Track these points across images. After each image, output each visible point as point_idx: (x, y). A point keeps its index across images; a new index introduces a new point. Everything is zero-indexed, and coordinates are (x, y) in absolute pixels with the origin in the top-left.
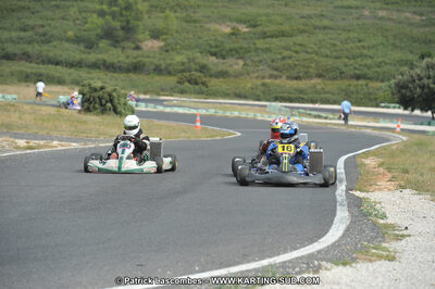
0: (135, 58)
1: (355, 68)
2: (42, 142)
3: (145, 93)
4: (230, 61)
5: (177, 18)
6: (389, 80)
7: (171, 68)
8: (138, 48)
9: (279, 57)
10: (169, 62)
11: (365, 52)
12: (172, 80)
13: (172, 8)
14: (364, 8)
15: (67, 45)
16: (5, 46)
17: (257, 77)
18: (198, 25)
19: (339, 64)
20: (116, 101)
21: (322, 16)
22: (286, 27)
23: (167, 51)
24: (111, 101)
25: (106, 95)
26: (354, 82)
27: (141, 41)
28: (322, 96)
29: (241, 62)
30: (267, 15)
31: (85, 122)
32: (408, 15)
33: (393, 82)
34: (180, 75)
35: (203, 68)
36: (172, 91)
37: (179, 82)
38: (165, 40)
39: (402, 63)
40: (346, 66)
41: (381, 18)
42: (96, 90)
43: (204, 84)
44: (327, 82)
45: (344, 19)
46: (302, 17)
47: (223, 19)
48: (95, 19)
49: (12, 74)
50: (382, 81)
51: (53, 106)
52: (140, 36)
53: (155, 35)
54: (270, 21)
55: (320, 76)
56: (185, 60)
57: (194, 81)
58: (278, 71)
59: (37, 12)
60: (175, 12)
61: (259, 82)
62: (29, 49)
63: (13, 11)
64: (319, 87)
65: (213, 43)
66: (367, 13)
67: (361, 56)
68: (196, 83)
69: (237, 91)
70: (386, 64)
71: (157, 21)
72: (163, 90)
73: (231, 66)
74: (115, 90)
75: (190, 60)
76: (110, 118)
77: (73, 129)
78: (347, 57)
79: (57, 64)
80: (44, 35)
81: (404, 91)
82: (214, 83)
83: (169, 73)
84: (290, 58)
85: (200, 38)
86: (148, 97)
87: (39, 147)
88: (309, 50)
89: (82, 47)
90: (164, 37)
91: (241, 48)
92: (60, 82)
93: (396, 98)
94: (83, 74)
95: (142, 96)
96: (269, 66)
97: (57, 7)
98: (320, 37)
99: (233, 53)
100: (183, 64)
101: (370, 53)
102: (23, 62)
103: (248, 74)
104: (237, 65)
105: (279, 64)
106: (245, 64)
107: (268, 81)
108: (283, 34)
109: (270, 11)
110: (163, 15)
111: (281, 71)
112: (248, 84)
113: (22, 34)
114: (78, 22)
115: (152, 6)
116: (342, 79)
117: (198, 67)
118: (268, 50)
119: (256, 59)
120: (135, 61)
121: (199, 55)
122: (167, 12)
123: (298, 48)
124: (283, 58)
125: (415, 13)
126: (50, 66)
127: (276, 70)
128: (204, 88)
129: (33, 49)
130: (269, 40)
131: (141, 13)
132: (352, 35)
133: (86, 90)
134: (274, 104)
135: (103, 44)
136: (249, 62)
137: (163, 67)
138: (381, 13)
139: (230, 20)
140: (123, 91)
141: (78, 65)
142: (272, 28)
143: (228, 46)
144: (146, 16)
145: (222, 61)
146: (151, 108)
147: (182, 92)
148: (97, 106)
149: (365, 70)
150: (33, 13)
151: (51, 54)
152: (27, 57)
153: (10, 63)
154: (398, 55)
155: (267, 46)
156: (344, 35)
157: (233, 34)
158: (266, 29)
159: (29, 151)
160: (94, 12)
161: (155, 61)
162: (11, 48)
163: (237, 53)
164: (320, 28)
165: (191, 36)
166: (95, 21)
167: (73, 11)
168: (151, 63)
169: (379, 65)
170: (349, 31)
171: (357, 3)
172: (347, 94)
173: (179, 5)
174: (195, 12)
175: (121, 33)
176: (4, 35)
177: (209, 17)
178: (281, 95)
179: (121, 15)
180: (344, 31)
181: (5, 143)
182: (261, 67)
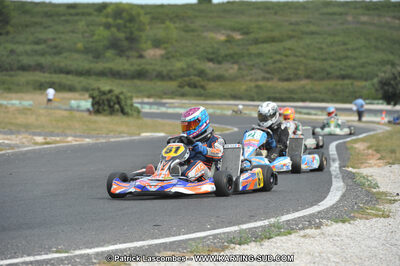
0: (139, 65)
1: (341, 69)
2: (58, 139)
3: (149, 97)
4: (226, 65)
5: (176, 28)
6: (372, 79)
7: (172, 74)
8: (141, 56)
9: (271, 60)
10: (169, 68)
11: (350, 54)
12: (173, 85)
13: (171, 20)
14: (346, 14)
15: (76, 56)
16: (21, 58)
17: (251, 80)
18: (196, 34)
19: (326, 65)
20: (123, 103)
21: (309, 22)
22: (276, 34)
23: (168, 58)
24: (119, 103)
25: (114, 98)
26: (340, 82)
27: (144, 50)
28: (312, 95)
29: (236, 67)
30: (259, 23)
31: (95, 122)
32: (389, 19)
33: (376, 80)
34: (180, 80)
35: (201, 73)
36: (173, 94)
37: (180, 86)
38: (165, 48)
39: (384, 63)
40: (332, 67)
41: (364, 23)
42: (104, 93)
43: (203, 87)
44: (317, 83)
45: (329, 25)
46: (291, 24)
47: (218, 28)
48: (102, 32)
49: (28, 83)
50: (366, 80)
51: (66, 110)
52: (143, 46)
53: (157, 44)
54: (260, 29)
55: (308, 77)
56: (185, 66)
57: (194, 85)
58: (269, 74)
59: (49, 27)
60: (174, 23)
61: (253, 84)
62: (42, 60)
63: (27, 26)
64: (308, 87)
65: (210, 50)
66: (350, 18)
67: (346, 57)
68: (195, 87)
69: (233, 93)
70: (369, 64)
71: (159, 31)
72: (165, 94)
73: (227, 70)
74: (122, 93)
75: (189, 66)
76: (118, 119)
77: (85, 128)
78: (333, 59)
79: (68, 73)
80: (55, 47)
81: (386, 88)
82: (212, 86)
83: (171, 79)
84: (281, 61)
85: (197, 46)
86: (151, 100)
87: (55, 142)
88: (298, 54)
89: (90, 57)
90: (166, 45)
91: (235, 54)
92: (71, 89)
93: (380, 95)
94: (91, 81)
95: (146, 100)
96: (262, 69)
97: (67, 21)
98: (308, 41)
99: (228, 58)
100: (182, 69)
101: (356, 54)
102: (37, 73)
103: (243, 77)
104: (232, 69)
105: (271, 67)
106: (240, 69)
107: (261, 83)
108: (273, 40)
109: (261, 19)
110: (163, 26)
111: (273, 74)
112: (242, 87)
113: (36, 47)
114: (86, 35)
115: (153, 18)
116: (329, 78)
117: (196, 72)
118: (260, 55)
119: (250, 63)
120: (139, 68)
121: (196, 61)
122: (168, 23)
123: (287, 52)
124: (275, 62)
125: (394, 17)
126: (62, 76)
127: (268, 72)
128: (202, 91)
129: (45, 60)
130: (261, 46)
131: (144, 24)
132: (337, 39)
133: (96, 93)
135: (109, 54)
136: (243, 66)
137: (165, 73)
138: (364, 19)
139: (225, 28)
140: (129, 94)
141: (88, 73)
142: (262, 35)
143: (223, 52)
144: (148, 27)
145: (217, 66)
146: (155, 110)
147: (183, 95)
148: (106, 108)
149: (350, 71)
150: (45, 28)
151: (62, 65)
152: (40, 67)
153: (26, 74)
154: (379, 56)
155: (260, 51)
156: (330, 39)
157: (227, 41)
158: (257, 36)
159: (46, 146)
160: (100, 25)
161: (158, 68)
162: (26, 60)
163: (232, 58)
164: (307, 33)
165: (189, 44)
166: (102, 33)
167: (82, 25)
168: (154, 70)
169: (363, 66)
170: (334, 35)
171: (341, 10)
172: (334, 93)
173: (177, 16)
174: (192, 22)
175: (125, 44)
176: (20, 48)
177: (205, 26)
178: (274, 95)
179: (125, 26)
180: (330, 35)
181: (24, 140)
182: (254, 70)
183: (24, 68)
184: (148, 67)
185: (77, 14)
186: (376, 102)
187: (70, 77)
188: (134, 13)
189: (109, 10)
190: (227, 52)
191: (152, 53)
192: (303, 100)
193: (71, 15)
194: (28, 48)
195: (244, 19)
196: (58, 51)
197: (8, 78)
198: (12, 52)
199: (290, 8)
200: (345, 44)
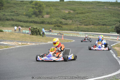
0: (42, 20)
1: (103, 22)
2: (25, 43)
4: (68, 20)
5: (54, 9)
6: (112, 26)
7: (52, 23)
8: (43, 17)
9: (82, 19)
10: (51, 21)
11: (105, 18)
12: (52, 26)
14: (104, 6)
15: (23, 16)
16: (7, 17)
17: (76, 25)
18: (59, 11)
19: (98, 21)
21: (93, 8)
22: (83, 11)
23: (51, 18)
24: (39, 32)
25: (37, 30)
26: (102, 26)
27: (44, 15)
28: (94, 30)
29: (71, 21)
30: (78, 8)
32: (117, 8)
34: (54, 25)
35: (61, 23)
36: (53, 29)
38: (50, 15)
40: (100, 22)
41: (110, 9)
43: (61, 27)
44: (95, 26)
45: (99, 9)
46: (88, 8)
47: (66, 9)
49: (9, 24)
50: (110, 26)
52: (44, 14)
53: (48, 14)
54: (79, 10)
55: (93, 25)
56: (56, 20)
59: (15, 7)
60: (53, 7)
61: (76, 26)
62: (13, 17)
63: (9, 7)
64: (93, 28)
65: (63, 16)
66: (105, 7)
67: (104, 19)
68: (59, 27)
69: (70, 29)
70: (111, 21)
71: (48, 10)
73: (68, 22)
74: (40, 29)
76: (39, 37)
77: (31, 40)
78: (100, 19)
79: (21, 22)
80: (17, 14)
81: (117, 29)
82: (64, 27)
83: (52, 24)
84: (85, 19)
85: (60, 14)
86: (46, 30)
87: (25, 45)
88: (90, 17)
89: (28, 17)
90: (50, 14)
91: (71, 17)
93: (116, 31)
94: (28, 24)
96: (79, 22)
97: (21, 6)
98: (93, 14)
99: (69, 18)
100: (55, 21)
101: (107, 18)
102: (12, 21)
103: (73, 24)
105: (82, 21)
108: (82, 13)
109: (79, 7)
110: (50, 8)
112: (73, 27)
113: (11, 13)
114: (26, 10)
115: (46, 6)
116: (99, 25)
117: (59, 22)
118: (78, 17)
119: (76, 20)
120: (42, 21)
121: (59, 19)
123: (87, 17)
124: (83, 20)
125: (119, 7)
126: (19, 22)
127: (81, 23)
128: (61, 28)
129: (14, 18)
130: (79, 15)
131: (44, 7)
132: (102, 13)
133: (32, 29)
134: (81, 32)
135: (33, 16)
136: (73, 21)
138: (110, 7)
139: (68, 9)
141: (27, 22)
142: (79, 11)
143: (67, 16)
144: (45, 8)
145: (66, 20)
146: (48, 34)
147: (55, 29)
148: (35, 33)
149: (105, 23)
150: (14, 8)
151: (19, 19)
152: (13, 20)
153: (8, 21)
154: (114, 19)
156: (99, 13)
157: (69, 13)
158: (78, 12)
159: (23, 46)
160: (31, 7)
161: (48, 21)
162: (8, 17)
163: (70, 18)
164: (93, 11)
165: (57, 14)
166: (31, 10)
167: (25, 7)
168: (47, 21)
169: (109, 22)
170: (101, 12)
171: (103, 4)
172: (100, 30)
173: (54, 5)
174: (58, 7)
175: (38, 13)
176: (6, 14)
177: (62, 8)
178: (83, 30)
179: (38, 8)
180: (99, 12)
181: (16, 44)
182: (77, 22)
183: (8, 20)
184: (45, 20)
185: (24, 4)
186: (113, 33)
187: (22, 23)
188: (41, 4)
189: (34, 3)
190: (69, 16)
191: (46, 16)
192: (91, 32)
193: (22, 4)
194: (9, 14)
195: (74, 7)
196: (18, 15)
197: (3, 23)
198: (4, 15)
199: (88, 3)
200: (104, 15)
